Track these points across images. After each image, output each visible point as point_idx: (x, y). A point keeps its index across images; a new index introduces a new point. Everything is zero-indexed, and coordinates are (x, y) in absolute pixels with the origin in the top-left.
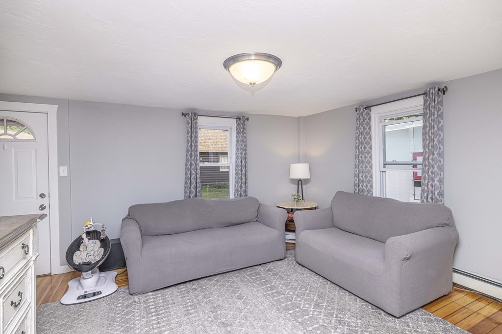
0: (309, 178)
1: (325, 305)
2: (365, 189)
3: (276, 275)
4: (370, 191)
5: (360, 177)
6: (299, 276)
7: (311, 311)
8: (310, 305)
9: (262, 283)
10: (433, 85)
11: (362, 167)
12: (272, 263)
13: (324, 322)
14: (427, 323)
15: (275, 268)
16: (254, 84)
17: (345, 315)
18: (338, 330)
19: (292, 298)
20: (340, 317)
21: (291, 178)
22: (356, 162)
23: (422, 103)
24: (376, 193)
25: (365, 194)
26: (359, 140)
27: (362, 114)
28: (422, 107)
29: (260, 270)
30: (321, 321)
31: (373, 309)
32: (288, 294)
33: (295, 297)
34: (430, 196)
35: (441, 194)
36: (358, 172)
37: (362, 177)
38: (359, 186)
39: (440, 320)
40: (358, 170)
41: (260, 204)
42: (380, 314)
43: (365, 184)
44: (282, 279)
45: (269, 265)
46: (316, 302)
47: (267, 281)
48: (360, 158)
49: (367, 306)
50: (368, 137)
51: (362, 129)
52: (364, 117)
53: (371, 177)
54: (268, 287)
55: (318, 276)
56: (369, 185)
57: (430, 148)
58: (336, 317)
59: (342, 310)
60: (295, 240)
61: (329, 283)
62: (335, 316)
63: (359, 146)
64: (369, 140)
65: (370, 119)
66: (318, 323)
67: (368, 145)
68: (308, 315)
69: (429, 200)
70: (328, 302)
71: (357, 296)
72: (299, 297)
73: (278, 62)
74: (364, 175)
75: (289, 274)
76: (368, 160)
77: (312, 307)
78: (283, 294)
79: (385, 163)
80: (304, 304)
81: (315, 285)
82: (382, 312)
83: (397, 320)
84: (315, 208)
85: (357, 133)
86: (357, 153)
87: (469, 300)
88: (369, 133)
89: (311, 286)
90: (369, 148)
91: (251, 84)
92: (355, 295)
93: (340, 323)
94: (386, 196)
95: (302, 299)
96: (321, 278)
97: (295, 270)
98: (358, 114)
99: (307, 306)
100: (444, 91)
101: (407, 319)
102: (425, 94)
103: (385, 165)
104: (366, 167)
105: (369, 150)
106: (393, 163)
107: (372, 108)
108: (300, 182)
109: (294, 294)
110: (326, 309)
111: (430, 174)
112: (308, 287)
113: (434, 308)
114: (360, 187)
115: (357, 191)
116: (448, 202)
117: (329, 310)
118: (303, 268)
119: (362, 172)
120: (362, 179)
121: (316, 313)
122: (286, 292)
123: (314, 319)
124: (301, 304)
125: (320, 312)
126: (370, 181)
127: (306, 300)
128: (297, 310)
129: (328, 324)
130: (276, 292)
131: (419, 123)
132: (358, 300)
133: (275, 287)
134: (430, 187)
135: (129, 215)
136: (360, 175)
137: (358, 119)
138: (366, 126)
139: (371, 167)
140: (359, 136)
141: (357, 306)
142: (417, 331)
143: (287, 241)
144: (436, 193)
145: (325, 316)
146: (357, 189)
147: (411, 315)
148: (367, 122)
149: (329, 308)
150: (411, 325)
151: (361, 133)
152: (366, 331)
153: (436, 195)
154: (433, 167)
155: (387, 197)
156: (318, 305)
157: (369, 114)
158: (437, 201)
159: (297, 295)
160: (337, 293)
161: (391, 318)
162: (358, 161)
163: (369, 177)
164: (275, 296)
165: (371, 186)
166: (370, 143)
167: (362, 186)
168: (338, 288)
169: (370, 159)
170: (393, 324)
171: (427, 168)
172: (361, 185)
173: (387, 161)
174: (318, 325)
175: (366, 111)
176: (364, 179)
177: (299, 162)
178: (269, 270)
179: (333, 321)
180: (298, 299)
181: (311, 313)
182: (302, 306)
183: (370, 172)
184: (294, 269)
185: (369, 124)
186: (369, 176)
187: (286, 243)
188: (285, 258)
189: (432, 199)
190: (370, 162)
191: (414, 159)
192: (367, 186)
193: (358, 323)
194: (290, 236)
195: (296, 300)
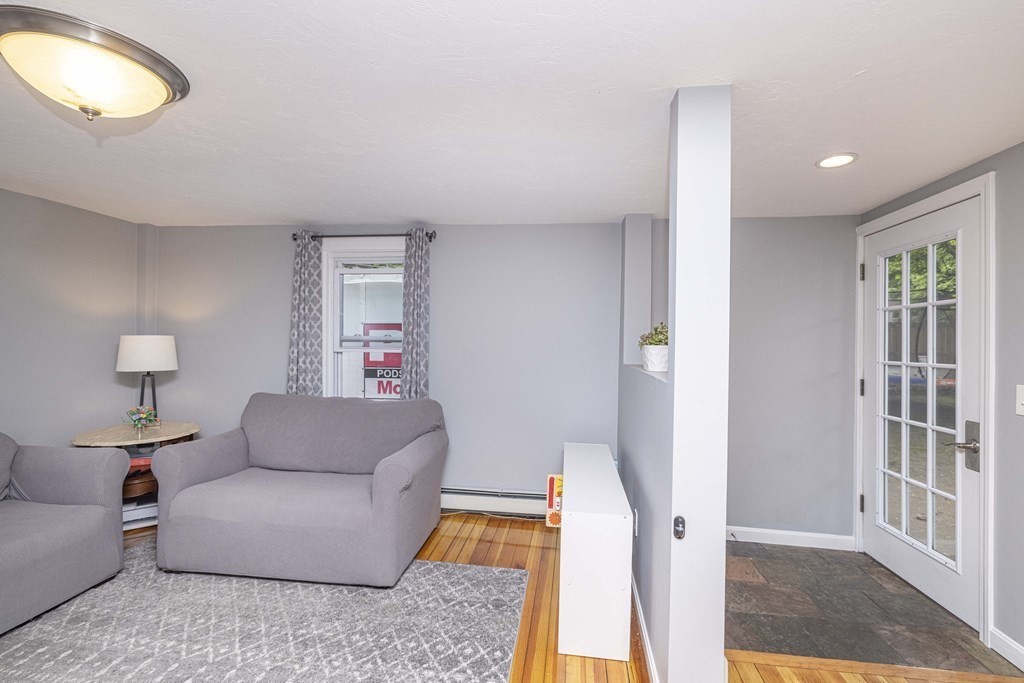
0: (176, 368)
1: (263, 628)
2: (310, 384)
3: (107, 620)
4: (317, 388)
5: (300, 364)
6: (176, 597)
7: (236, 655)
8: (231, 644)
9: (64, 661)
10: (420, 225)
11: (305, 345)
12: (78, 601)
13: (275, 660)
14: (427, 577)
15: (93, 606)
16: (96, 113)
17: (309, 626)
18: (308, 659)
19: (179, 653)
20: (302, 635)
21: (118, 370)
22: (294, 335)
23: (404, 248)
24: (328, 392)
25: (310, 394)
26: (300, 295)
27: (305, 247)
28: (403, 254)
29: (40, 631)
30: (267, 662)
31: (352, 592)
32: (163, 648)
33: (184, 646)
34: (413, 390)
35: (427, 385)
36: (296, 354)
37: (304, 363)
38: (297, 381)
39: (440, 565)
40: (296, 351)
41: (19, 447)
42: (364, 595)
43: (310, 376)
44: (130, 622)
45: (71, 609)
46: (241, 631)
47: (82, 648)
48: (301, 328)
49: (341, 592)
50: (315, 291)
51: (306, 275)
52: (309, 253)
53: (320, 363)
54: (92, 662)
55: (226, 579)
56: (316, 378)
57: (415, 317)
58: (295, 638)
59: (300, 621)
61: (256, 582)
62: (291, 638)
63: (299, 305)
64: (317, 296)
65: (319, 258)
66: (262, 669)
67: (315, 305)
68: (233, 667)
69: (413, 394)
70: (267, 619)
71: (317, 583)
72: (197, 642)
73: (179, 85)
74: (309, 360)
75: (144, 604)
76: (316, 332)
77: (237, 646)
78: (148, 657)
79: (343, 338)
80: (216, 649)
81: (226, 600)
82: (366, 590)
83: (390, 591)
84: (190, 438)
85: (296, 281)
86: (296, 319)
87: (458, 525)
88: (317, 284)
89: (216, 606)
90: (317, 310)
91: (84, 110)
92: (313, 583)
93: (306, 646)
94: (342, 393)
95: (206, 642)
96: (235, 580)
97: (161, 591)
98: (299, 246)
99: (222, 651)
100: (431, 237)
101: (403, 583)
102: (407, 235)
103: (342, 341)
104: (312, 345)
105: (318, 315)
106: (355, 338)
107: (324, 240)
108: (148, 381)
109: (180, 642)
110: (268, 635)
111: (414, 355)
112: (212, 611)
113: (427, 553)
114: (301, 381)
115: (294, 390)
117: (276, 632)
118: (180, 577)
119: (305, 354)
120: (303, 366)
121: (249, 654)
122: (153, 648)
123: (250, 666)
124: (206, 655)
125: (259, 646)
126: (318, 371)
127: (216, 640)
128: (202, 670)
129: (283, 660)
130: (125, 661)
131: (399, 279)
132: (322, 588)
133: (116, 652)
134: (414, 375)
136: (301, 360)
137: (298, 255)
138: (312, 270)
139: (320, 345)
140: (300, 286)
141: (325, 599)
142: (420, 594)
144: (422, 383)
145: (271, 647)
146: (294, 386)
147: (405, 575)
148: (315, 262)
149: (274, 629)
150: (410, 589)
151: (304, 282)
152: (353, 634)
153: (422, 386)
154: (418, 345)
155: (344, 396)
156: (249, 636)
157: (319, 249)
158: (422, 394)
159: (190, 639)
160: (278, 592)
161: (382, 593)
162: (296, 333)
163: (316, 364)
164: (124, 673)
165: (320, 379)
166: (319, 302)
167: (304, 380)
168: (278, 584)
169: (319, 331)
170: (387, 601)
171: (410, 347)
172: (301, 378)
173: (345, 334)
174: (263, 674)
175: (313, 243)
176: (309, 366)
177: (140, 332)
178: (75, 620)
179: (292, 649)
180: (196, 647)
181: (239, 658)
182: (211, 656)
183: (318, 354)
184: (158, 588)
185: (317, 267)
186: (316, 361)
187: (125, 532)
188: (119, 572)
189: (416, 392)
190: (318, 336)
191: (366, 333)
192: (312, 380)
193: (336, 627)
195: (189, 651)
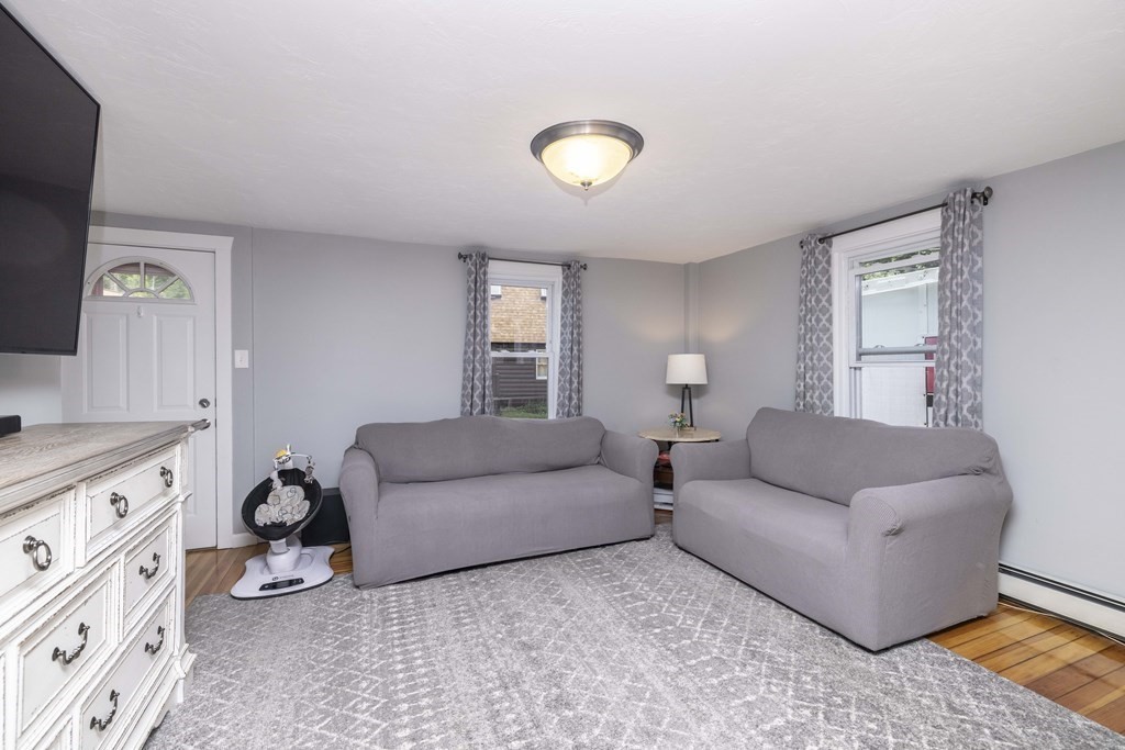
0: (705, 382)
1: (726, 622)
2: (817, 402)
3: (633, 565)
4: (826, 407)
5: (807, 379)
6: (678, 569)
7: (696, 631)
8: (697, 621)
9: (603, 578)
10: (960, 186)
11: (811, 359)
12: (625, 545)
13: (722, 652)
14: (936, 667)
15: (630, 553)
16: (590, 184)
17: (765, 641)
18: (749, 668)
19: (661, 607)
20: (755, 646)
21: (668, 382)
22: (800, 348)
23: (940, 224)
24: (841, 409)
25: (818, 412)
26: (806, 305)
27: (812, 252)
28: (938, 234)
29: (602, 555)
30: (716, 650)
31: (824, 635)
32: (654, 598)
33: (666, 605)
34: (951, 415)
35: (976, 410)
36: (802, 369)
37: (811, 378)
38: (805, 397)
39: (966, 663)
40: (802, 366)
41: (606, 432)
42: (837, 644)
43: (817, 393)
44: (644, 572)
45: (620, 548)
46: (709, 615)
47: (615, 576)
48: (808, 341)
49: (812, 629)
50: (824, 299)
51: (813, 283)
52: (817, 258)
53: (831, 379)
54: (615, 586)
55: (716, 571)
56: (825, 396)
57: (954, 315)
58: (748, 645)
59: (760, 633)
60: (672, 504)
61: (738, 583)
62: (744, 643)
63: (805, 316)
64: (827, 305)
65: (829, 262)
66: (709, 653)
67: (824, 315)
68: (689, 638)
69: (950, 422)
70: (732, 617)
71: (792, 609)
72: (675, 606)
73: (635, 140)
74: (816, 375)
75: (658, 564)
76: (824, 345)
77: (700, 624)
78: (643, 600)
79: (861, 351)
80: (685, 618)
81: (708, 587)
82: (843, 641)
83: (872, 657)
84: (717, 440)
85: (802, 291)
86: (803, 331)
88: (827, 291)
89: (700, 588)
90: (827, 320)
91: (583, 184)
92: (788, 607)
93: (753, 655)
94: (861, 415)
95: (681, 609)
96: (722, 574)
97: (671, 559)
98: (805, 253)
99: (689, 622)
100: (985, 199)
101: (895, 655)
102: (944, 205)
103: (860, 355)
104: (820, 359)
105: (827, 325)
106: (876, 350)
107: (834, 239)
108: (686, 392)
109: (665, 600)
110: (726, 629)
111: (953, 368)
112: (695, 589)
113: (954, 641)
114: (808, 398)
115: (801, 407)
116: (991, 426)
117: (734, 631)
118: (687, 555)
119: (813, 369)
120: (811, 382)
121: (705, 636)
122: (649, 595)
123: (702, 644)
124: (677, 619)
125: (715, 634)
126: (828, 388)
127: (687, 612)
128: (670, 628)
129: (729, 656)
130: (631, 595)
132: (795, 616)
133: (629, 587)
134: (952, 395)
135: (357, 443)
136: (808, 376)
137: (805, 263)
138: (820, 277)
139: (831, 359)
140: (806, 296)
141: (792, 627)
142: (914, 680)
143: (657, 507)
144: (965, 407)
145: (724, 640)
146: (802, 404)
147: (903, 650)
148: (823, 267)
149: (734, 627)
150: (901, 668)
151: (810, 291)
152: (806, 673)
153: (965, 412)
154: (959, 354)
155: (864, 418)
156: (712, 622)
157: (828, 252)
158: (967, 423)
159: (672, 602)
160: (752, 602)
161: (860, 653)
162: (803, 347)
163: (825, 380)
164: (627, 602)
165: (831, 398)
166: (828, 310)
167: (812, 397)
168: (755, 593)
169: (828, 344)
170: (863, 665)
171: (946, 357)
172: (808, 395)
173: (864, 346)
174: (709, 657)
175: (821, 246)
176: (817, 383)
177: (687, 352)
178: (619, 557)
179: (740, 652)
180: (673, 610)
181: (697, 635)
182: (680, 621)
183: (828, 369)
184: (670, 557)
185: (826, 272)
186: (825, 377)
187: (656, 510)
188: (652, 536)
189: (956, 420)
190: (828, 350)
192: (821, 398)
193: (790, 657)
194: (663, 497)
195: (668, 610)
